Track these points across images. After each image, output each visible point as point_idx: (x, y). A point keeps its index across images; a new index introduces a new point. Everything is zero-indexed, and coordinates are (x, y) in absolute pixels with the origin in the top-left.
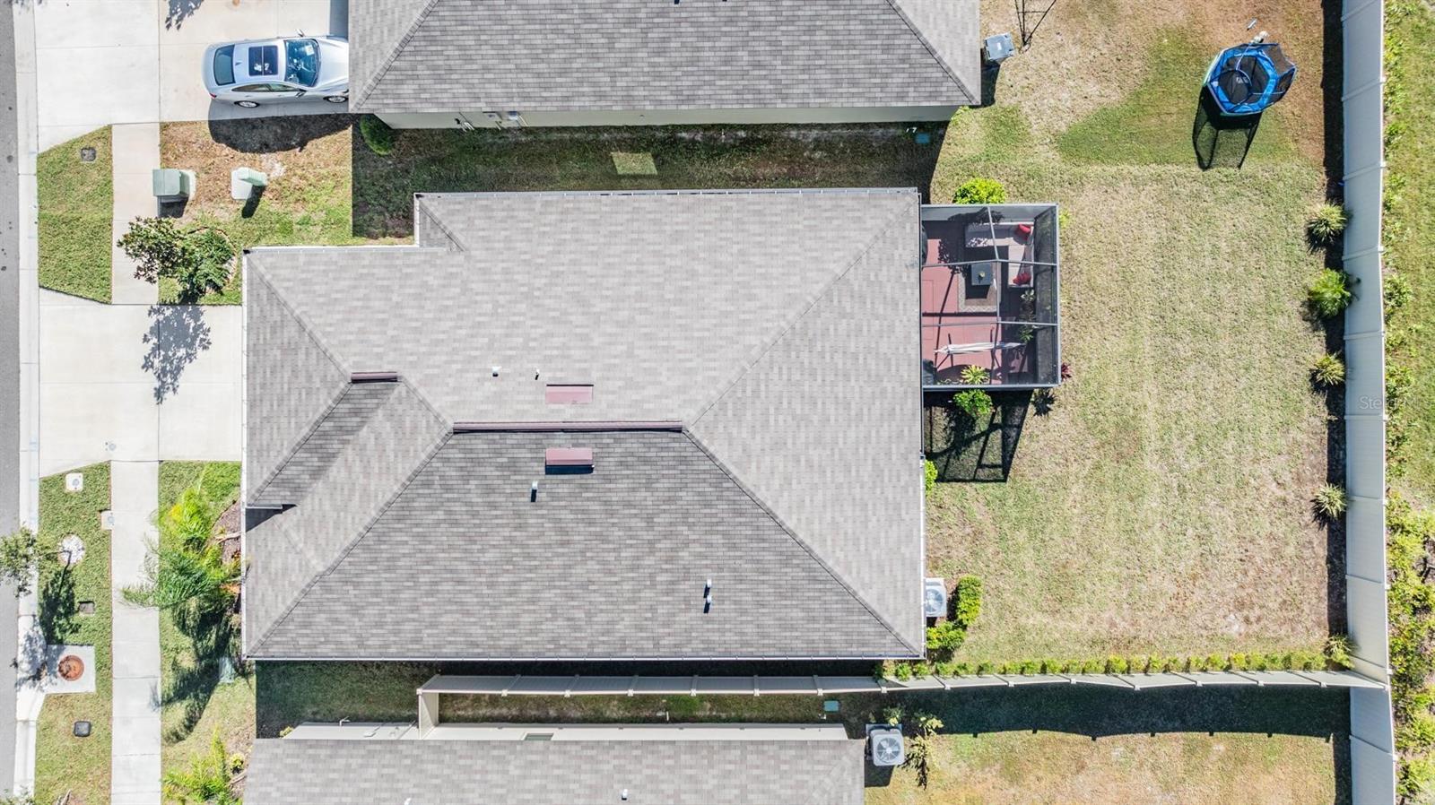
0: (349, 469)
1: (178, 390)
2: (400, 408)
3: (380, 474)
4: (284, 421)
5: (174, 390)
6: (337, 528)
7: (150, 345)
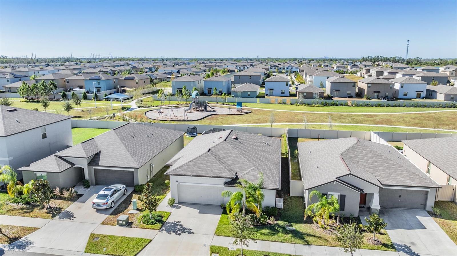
0: (229, 160)
1: (191, 229)
3: (231, 154)
4: (213, 167)
5: (191, 230)
6: (244, 164)
7: (172, 233)
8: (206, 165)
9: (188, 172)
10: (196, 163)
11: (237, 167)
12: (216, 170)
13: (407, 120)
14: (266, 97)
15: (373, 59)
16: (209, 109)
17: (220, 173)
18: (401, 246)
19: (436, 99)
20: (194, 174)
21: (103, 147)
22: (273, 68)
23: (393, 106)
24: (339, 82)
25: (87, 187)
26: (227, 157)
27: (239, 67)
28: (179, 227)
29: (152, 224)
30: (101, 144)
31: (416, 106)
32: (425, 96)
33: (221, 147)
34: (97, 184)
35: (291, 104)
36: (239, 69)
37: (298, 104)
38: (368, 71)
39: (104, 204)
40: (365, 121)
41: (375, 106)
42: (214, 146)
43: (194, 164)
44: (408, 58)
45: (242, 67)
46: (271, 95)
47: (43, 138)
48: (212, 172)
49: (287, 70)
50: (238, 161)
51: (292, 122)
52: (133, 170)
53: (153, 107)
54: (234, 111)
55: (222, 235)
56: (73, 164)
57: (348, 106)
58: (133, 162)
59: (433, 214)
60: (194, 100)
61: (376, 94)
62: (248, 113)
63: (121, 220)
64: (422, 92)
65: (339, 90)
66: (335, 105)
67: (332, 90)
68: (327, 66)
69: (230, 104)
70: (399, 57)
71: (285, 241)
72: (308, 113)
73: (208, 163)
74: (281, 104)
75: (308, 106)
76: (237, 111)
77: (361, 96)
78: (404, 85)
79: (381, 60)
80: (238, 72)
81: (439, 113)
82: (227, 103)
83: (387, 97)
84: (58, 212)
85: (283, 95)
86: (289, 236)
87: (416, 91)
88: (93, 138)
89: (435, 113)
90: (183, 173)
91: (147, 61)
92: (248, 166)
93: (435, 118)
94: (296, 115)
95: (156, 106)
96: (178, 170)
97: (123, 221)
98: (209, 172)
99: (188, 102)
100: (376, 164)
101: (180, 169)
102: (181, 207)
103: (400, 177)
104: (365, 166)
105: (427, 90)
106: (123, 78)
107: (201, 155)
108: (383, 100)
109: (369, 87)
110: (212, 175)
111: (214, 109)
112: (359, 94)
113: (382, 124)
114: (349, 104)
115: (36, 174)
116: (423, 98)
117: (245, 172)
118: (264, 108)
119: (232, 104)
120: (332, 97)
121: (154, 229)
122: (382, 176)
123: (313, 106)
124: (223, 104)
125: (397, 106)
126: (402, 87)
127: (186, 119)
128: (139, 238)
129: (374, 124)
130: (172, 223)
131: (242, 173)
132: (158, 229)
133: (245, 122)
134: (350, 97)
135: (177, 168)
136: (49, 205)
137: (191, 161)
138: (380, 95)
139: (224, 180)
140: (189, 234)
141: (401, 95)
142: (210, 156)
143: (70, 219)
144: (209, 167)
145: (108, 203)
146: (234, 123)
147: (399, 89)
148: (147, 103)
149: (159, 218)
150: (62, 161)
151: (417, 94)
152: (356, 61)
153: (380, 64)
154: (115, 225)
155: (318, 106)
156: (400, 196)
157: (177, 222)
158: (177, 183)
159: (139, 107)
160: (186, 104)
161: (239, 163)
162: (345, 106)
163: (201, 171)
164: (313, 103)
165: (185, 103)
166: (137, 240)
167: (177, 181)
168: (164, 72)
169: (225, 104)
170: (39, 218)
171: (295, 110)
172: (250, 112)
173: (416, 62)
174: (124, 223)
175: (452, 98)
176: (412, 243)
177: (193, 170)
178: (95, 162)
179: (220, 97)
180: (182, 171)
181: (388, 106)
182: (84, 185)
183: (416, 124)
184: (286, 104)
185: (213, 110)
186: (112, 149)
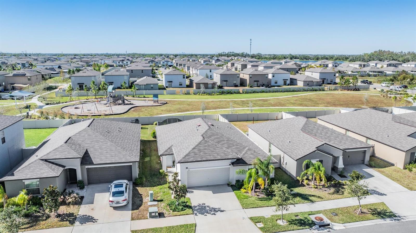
0: (224, 144)
1: (219, 208)
2: (208, 136)
3: (223, 138)
4: (217, 151)
6: (238, 145)
7: (207, 214)
8: (209, 150)
9: (198, 158)
10: (200, 149)
11: (234, 149)
12: (221, 153)
13: (292, 101)
14: (166, 88)
15: (227, 54)
16: (126, 102)
17: (226, 155)
18: (372, 191)
19: (297, 85)
20: (204, 159)
21: (87, 145)
22: (151, 62)
23: (273, 92)
24: (226, 74)
25: (82, 188)
26: (221, 142)
27: (118, 62)
28: (208, 208)
29: (183, 211)
30: (82, 142)
31: (288, 91)
32: (289, 83)
33: (210, 133)
34: (89, 183)
35: (195, 94)
36: (118, 63)
37: (201, 94)
38: (233, 65)
39: (124, 200)
40: (265, 105)
41: (260, 92)
42: (204, 133)
43: (199, 151)
44: (252, 54)
45: (121, 62)
46: (170, 87)
47: (3, 143)
48: (219, 155)
49: (164, 64)
50: (232, 144)
51: (210, 109)
52: (131, 164)
53: (63, 103)
54: (152, 103)
55: (249, 207)
56: (63, 166)
57: (241, 93)
58: (130, 156)
59: (370, 166)
60: (110, 94)
61: (256, 83)
62: (165, 104)
63: (153, 212)
64: (287, 80)
65: (227, 81)
66: (230, 93)
67: (222, 81)
68: (195, 61)
69: (140, 96)
70: (246, 53)
71: (299, 203)
72: (215, 101)
73: (210, 148)
74: (185, 94)
75: (209, 95)
76: (154, 102)
77: (243, 85)
78: (275, 75)
79: (233, 55)
80: (117, 66)
81: (307, 95)
82: (137, 96)
83: (264, 84)
84: (72, 218)
85: (181, 86)
86: (298, 199)
87: (283, 80)
88: (70, 138)
89: (305, 96)
90: (194, 160)
91: (5, 56)
92: (242, 147)
93: (309, 100)
94: (208, 103)
95: (66, 102)
96: (187, 157)
97: (156, 212)
98: (216, 156)
99: (97, 97)
100: (328, 135)
101: (189, 156)
102: (193, 191)
103: (348, 143)
104: (321, 137)
105: (291, 79)
106: (11, 75)
107: (200, 142)
108: (262, 88)
109: (251, 77)
110: (219, 158)
111: (130, 101)
112: (241, 83)
113: (278, 106)
114: (241, 92)
115: (24, 182)
116: (288, 85)
117: (243, 152)
118: (175, 99)
119: (142, 96)
120: (222, 86)
121: (188, 214)
122: (336, 143)
123: (213, 95)
124: (134, 97)
125: (275, 92)
126: (273, 76)
127: (111, 113)
128: (183, 224)
129: (272, 106)
130: (198, 206)
131: (241, 153)
132: (192, 214)
133: (170, 112)
134: (236, 86)
135: (186, 156)
136: (57, 213)
137: (194, 148)
138: (259, 83)
139: (230, 161)
140: (222, 212)
141: (273, 83)
142: (208, 142)
143: (94, 222)
144: (214, 152)
145: (127, 199)
146: (161, 114)
147: (271, 78)
148: (51, 99)
149: (184, 204)
150: (51, 164)
151: (284, 82)
152: (213, 56)
153: (233, 59)
154: (147, 218)
155: (217, 95)
156: (349, 157)
157: (202, 205)
158: (187, 170)
159: (47, 104)
160: (96, 98)
161: (234, 146)
162: (237, 93)
163: (208, 155)
164: (213, 92)
165: (94, 98)
166: (183, 227)
167: (186, 168)
168: (45, 68)
169: (135, 96)
170: (56, 227)
171: (202, 99)
172: (166, 103)
173: (258, 57)
174: (157, 214)
175: (308, 84)
176: (375, 187)
177: (201, 156)
178: (87, 161)
179: (130, 90)
180: (192, 157)
181: (270, 92)
182: (78, 186)
183: (301, 105)
184: (190, 94)
185: (129, 103)
186: (99, 146)
